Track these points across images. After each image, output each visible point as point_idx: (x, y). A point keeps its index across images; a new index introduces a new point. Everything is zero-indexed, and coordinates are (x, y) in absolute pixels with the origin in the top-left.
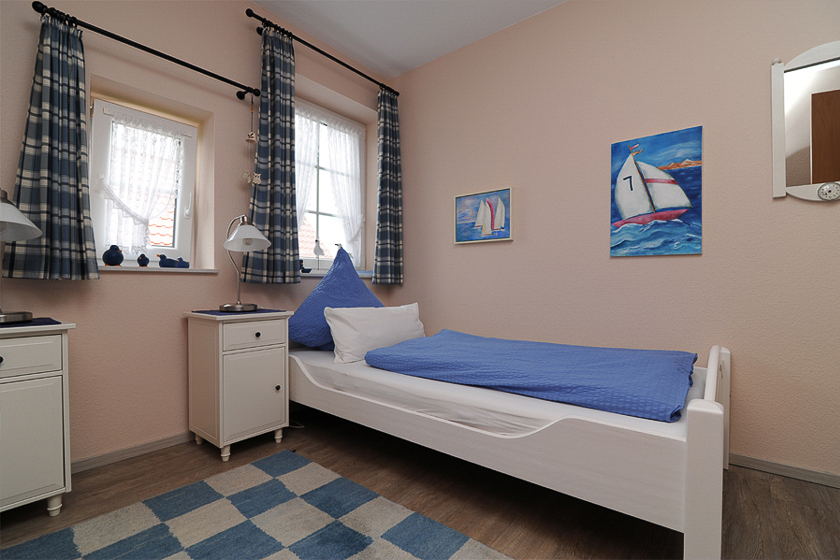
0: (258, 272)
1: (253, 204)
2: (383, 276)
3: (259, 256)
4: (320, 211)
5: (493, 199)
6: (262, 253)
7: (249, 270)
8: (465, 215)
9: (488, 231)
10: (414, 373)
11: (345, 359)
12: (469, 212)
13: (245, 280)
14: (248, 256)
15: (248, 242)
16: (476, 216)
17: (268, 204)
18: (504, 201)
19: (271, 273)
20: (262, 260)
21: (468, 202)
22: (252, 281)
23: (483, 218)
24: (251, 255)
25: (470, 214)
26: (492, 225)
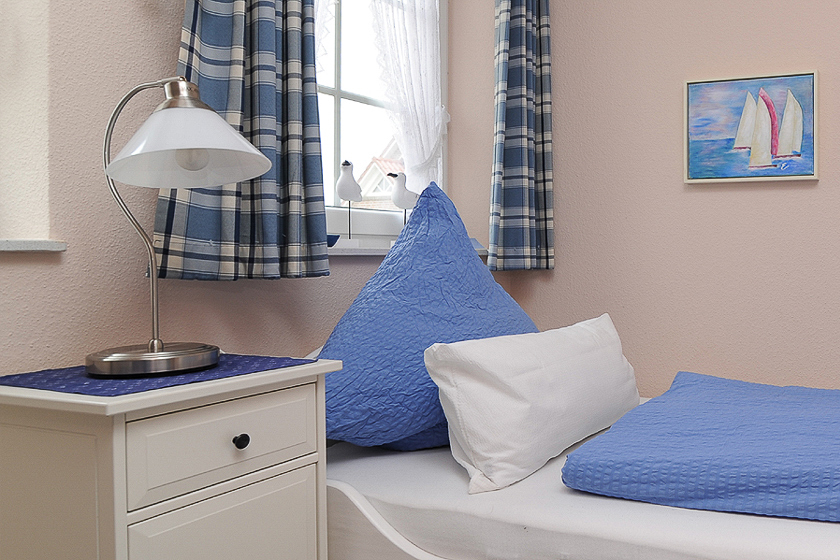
0: (207, 247)
1: (191, 49)
2: (511, 252)
3: (208, 202)
4: (344, 88)
5: (775, 93)
6: (220, 193)
7: (177, 243)
8: (708, 121)
9: (762, 158)
10: (720, 503)
11: (497, 476)
12: (721, 116)
13: (163, 273)
14: (172, 203)
15: (191, 159)
16: (737, 123)
17: (239, 53)
18: (800, 98)
19: (245, 251)
20: (219, 213)
21: (717, 95)
22: (184, 275)
23: (753, 129)
24: (182, 197)
25: (722, 120)
26: (774, 147)
